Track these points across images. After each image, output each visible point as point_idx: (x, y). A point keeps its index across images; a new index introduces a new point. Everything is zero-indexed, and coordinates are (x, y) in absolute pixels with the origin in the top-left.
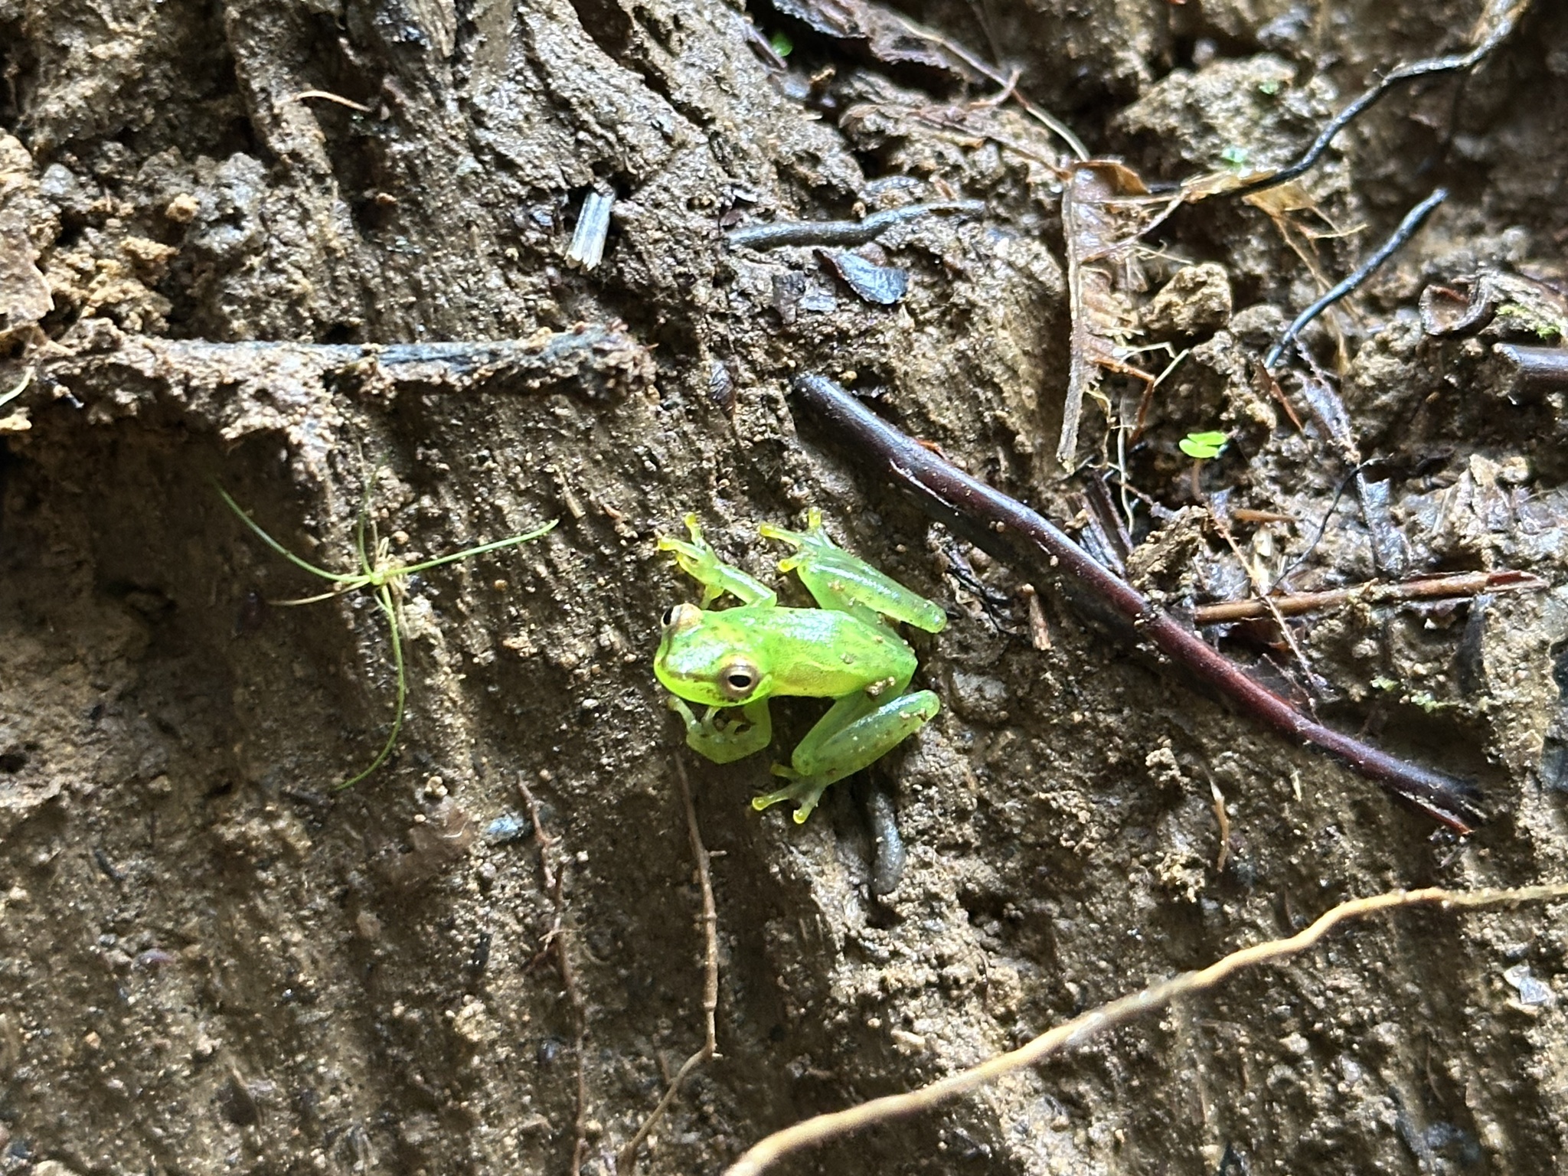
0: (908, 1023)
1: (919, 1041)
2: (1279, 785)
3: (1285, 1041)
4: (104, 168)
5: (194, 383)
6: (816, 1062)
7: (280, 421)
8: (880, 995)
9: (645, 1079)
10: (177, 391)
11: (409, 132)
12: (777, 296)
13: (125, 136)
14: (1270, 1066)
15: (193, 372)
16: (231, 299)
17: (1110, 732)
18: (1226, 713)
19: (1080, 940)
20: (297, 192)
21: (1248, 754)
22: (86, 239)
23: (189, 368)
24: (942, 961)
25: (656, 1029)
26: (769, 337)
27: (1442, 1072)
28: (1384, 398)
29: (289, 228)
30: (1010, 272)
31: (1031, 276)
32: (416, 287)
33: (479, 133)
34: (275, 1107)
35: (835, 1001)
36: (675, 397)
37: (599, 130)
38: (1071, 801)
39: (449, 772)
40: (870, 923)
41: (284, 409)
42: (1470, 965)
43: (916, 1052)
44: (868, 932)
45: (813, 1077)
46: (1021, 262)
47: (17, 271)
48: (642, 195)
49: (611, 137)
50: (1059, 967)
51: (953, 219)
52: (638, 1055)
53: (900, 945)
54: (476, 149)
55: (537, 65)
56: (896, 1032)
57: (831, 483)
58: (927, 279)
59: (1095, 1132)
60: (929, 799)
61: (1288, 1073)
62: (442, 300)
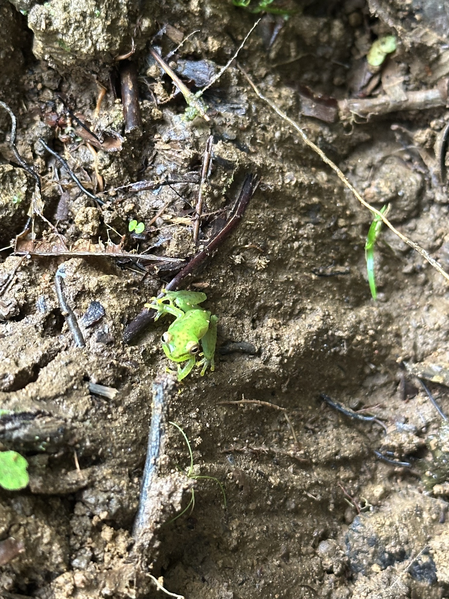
0: (287, 351)
1: (291, 349)
2: (248, 227)
3: (295, 248)
4: (78, 545)
5: (158, 519)
6: (284, 382)
7: (181, 490)
8: (280, 357)
9: (278, 436)
10: (159, 526)
11: (84, 440)
12: (104, 342)
13: (68, 537)
14: (298, 254)
15: (154, 520)
16: (129, 506)
17: (226, 273)
18: (230, 237)
19: (267, 298)
20: (98, 479)
21: (240, 234)
22: (98, 555)
23: (153, 521)
24: (272, 338)
25: (267, 429)
26: (114, 347)
27: (303, 208)
28: (122, 171)
29: (109, 484)
30: (77, 273)
31: (79, 267)
32: (120, 448)
33: (79, 418)
34: (287, 545)
35: (277, 372)
36: (136, 378)
37: (73, 382)
38: (239, 288)
39: (226, 471)
40: (259, 357)
41: (175, 490)
42: (285, 191)
43: (294, 350)
44: (262, 358)
45: (288, 385)
46: (75, 269)
47: (117, 575)
48: (89, 373)
49: (75, 378)
50: (271, 306)
51: (63, 286)
52: (272, 436)
53: (267, 349)
54: (83, 420)
55: (57, 396)
56: (289, 354)
57: (151, 339)
58: (83, 298)
59: (309, 307)
60: (233, 331)
61: (302, 249)
62: (124, 441)
